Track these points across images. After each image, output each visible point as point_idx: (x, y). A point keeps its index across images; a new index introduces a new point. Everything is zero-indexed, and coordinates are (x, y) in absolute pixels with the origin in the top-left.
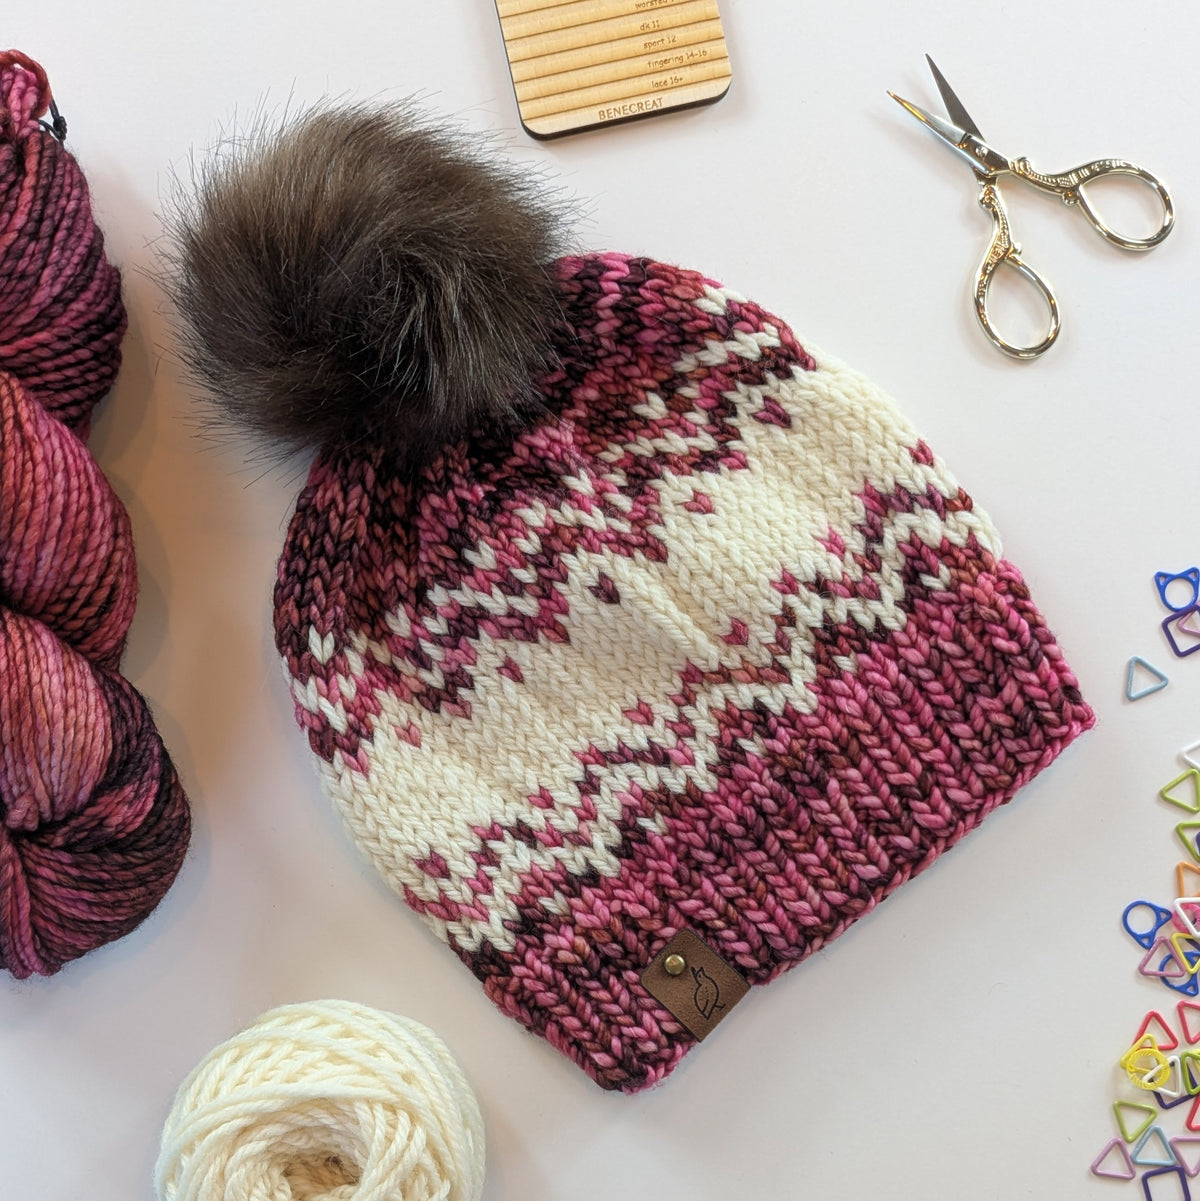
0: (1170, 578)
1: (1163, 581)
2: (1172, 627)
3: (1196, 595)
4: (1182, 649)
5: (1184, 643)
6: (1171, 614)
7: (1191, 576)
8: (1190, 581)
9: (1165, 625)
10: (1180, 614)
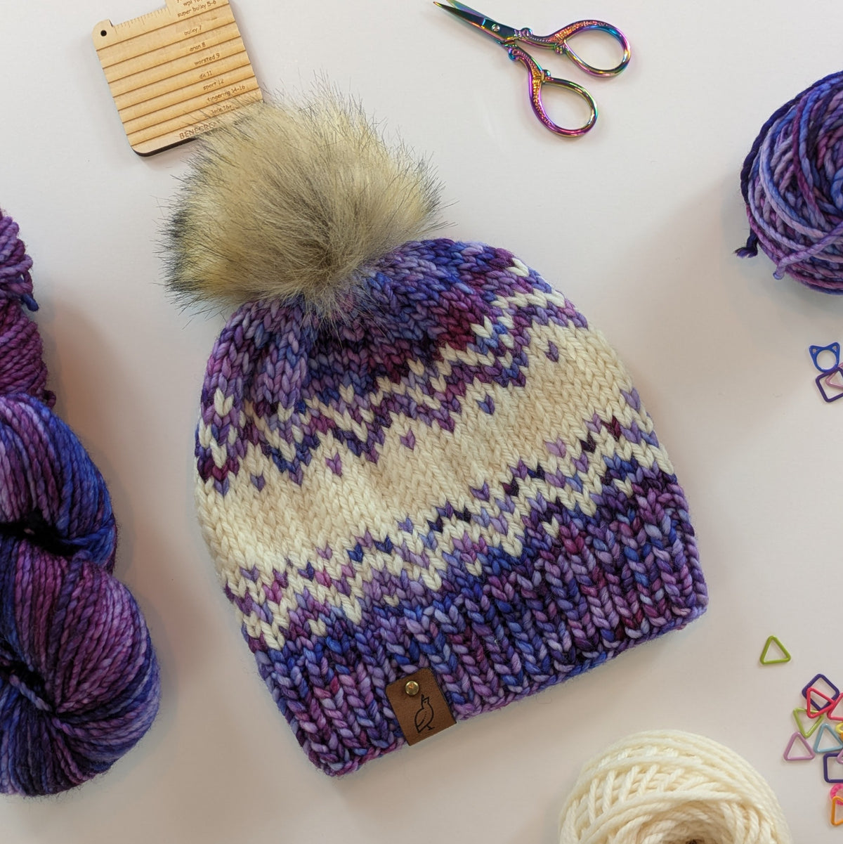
0: (821, 349)
1: (815, 351)
2: (822, 382)
3: (838, 361)
4: (830, 397)
5: (831, 393)
6: (820, 373)
7: (834, 348)
8: (834, 352)
9: (818, 381)
10: (827, 373)
